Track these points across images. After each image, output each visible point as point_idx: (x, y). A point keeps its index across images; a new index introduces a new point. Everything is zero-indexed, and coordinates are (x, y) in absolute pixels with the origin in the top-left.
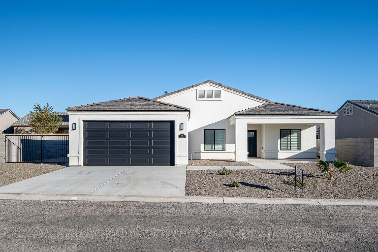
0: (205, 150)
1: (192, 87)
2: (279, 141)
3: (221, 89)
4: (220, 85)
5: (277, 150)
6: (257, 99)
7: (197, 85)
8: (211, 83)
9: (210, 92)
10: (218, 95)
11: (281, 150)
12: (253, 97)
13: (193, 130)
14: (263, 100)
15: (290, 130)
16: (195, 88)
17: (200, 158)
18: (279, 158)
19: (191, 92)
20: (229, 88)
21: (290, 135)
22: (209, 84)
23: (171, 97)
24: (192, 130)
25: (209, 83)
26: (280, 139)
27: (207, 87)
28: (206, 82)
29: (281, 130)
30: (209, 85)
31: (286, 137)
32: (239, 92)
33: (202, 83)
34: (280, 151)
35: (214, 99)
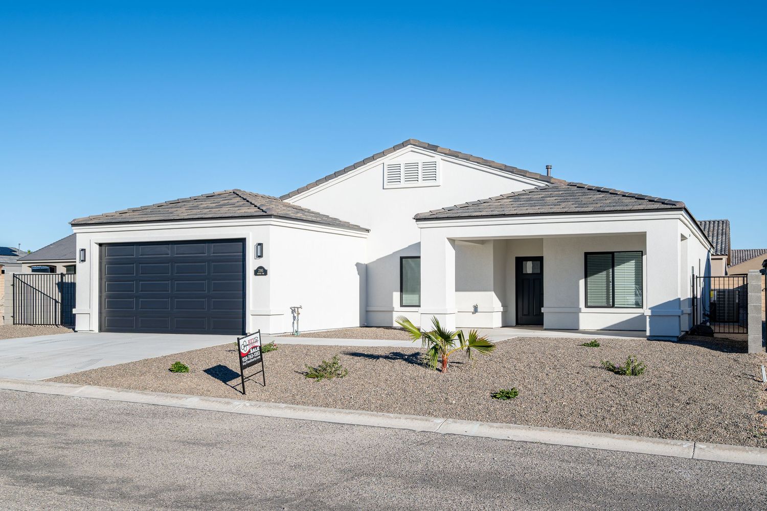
0: (402, 306)
1: (373, 158)
2: (582, 282)
3: (438, 158)
4: (434, 148)
5: (578, 307)
6: (523, 176)
7: (383, 154)
8: (414, 145)
9: (412, 168)
10: (431, 173)
11: (587, 306)
12: (512, 172)
13: (378, 260)
14: (538, 177)
15: (613, 253)
16: (380, 161)
17: (392, 324)
18: (582, 327)
19: (373, 172)
20: (455, 155)
21: (613, 267)
22: (409, 148)
23: (331, 184)
24: (375, 260)
25: (410, 146)
26: (586, 277)
27: (406, 156)
28: (403, 145)
29: (586, 254)
30: (412, 151)
31: (604, 273)
32: (478, 163)
33: (395, 148)
34: (584, 309)
35: (421, 183)
